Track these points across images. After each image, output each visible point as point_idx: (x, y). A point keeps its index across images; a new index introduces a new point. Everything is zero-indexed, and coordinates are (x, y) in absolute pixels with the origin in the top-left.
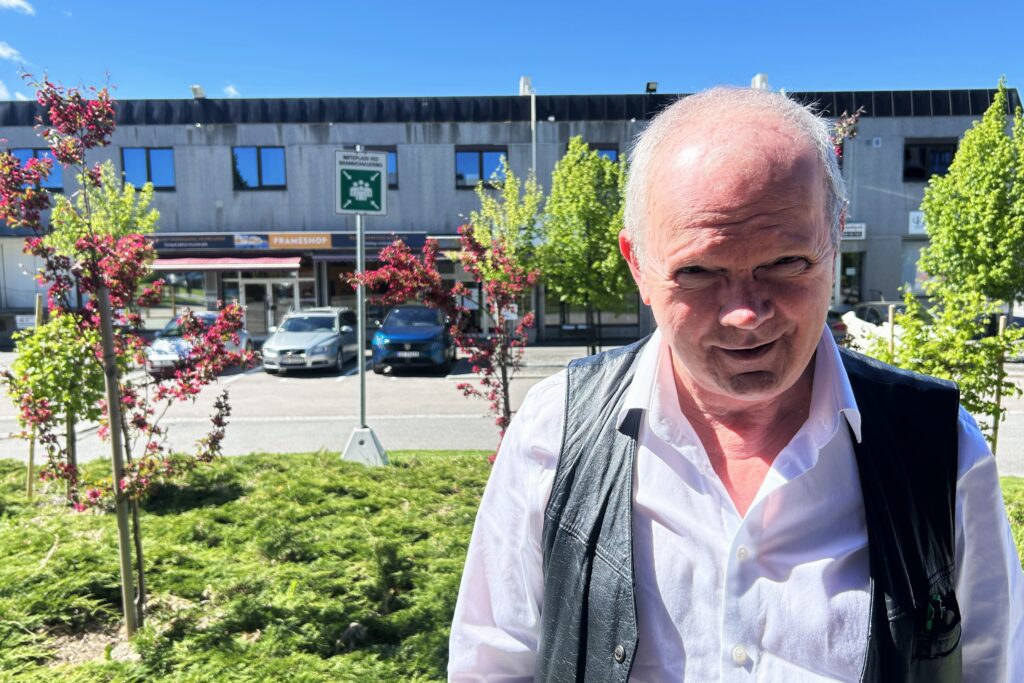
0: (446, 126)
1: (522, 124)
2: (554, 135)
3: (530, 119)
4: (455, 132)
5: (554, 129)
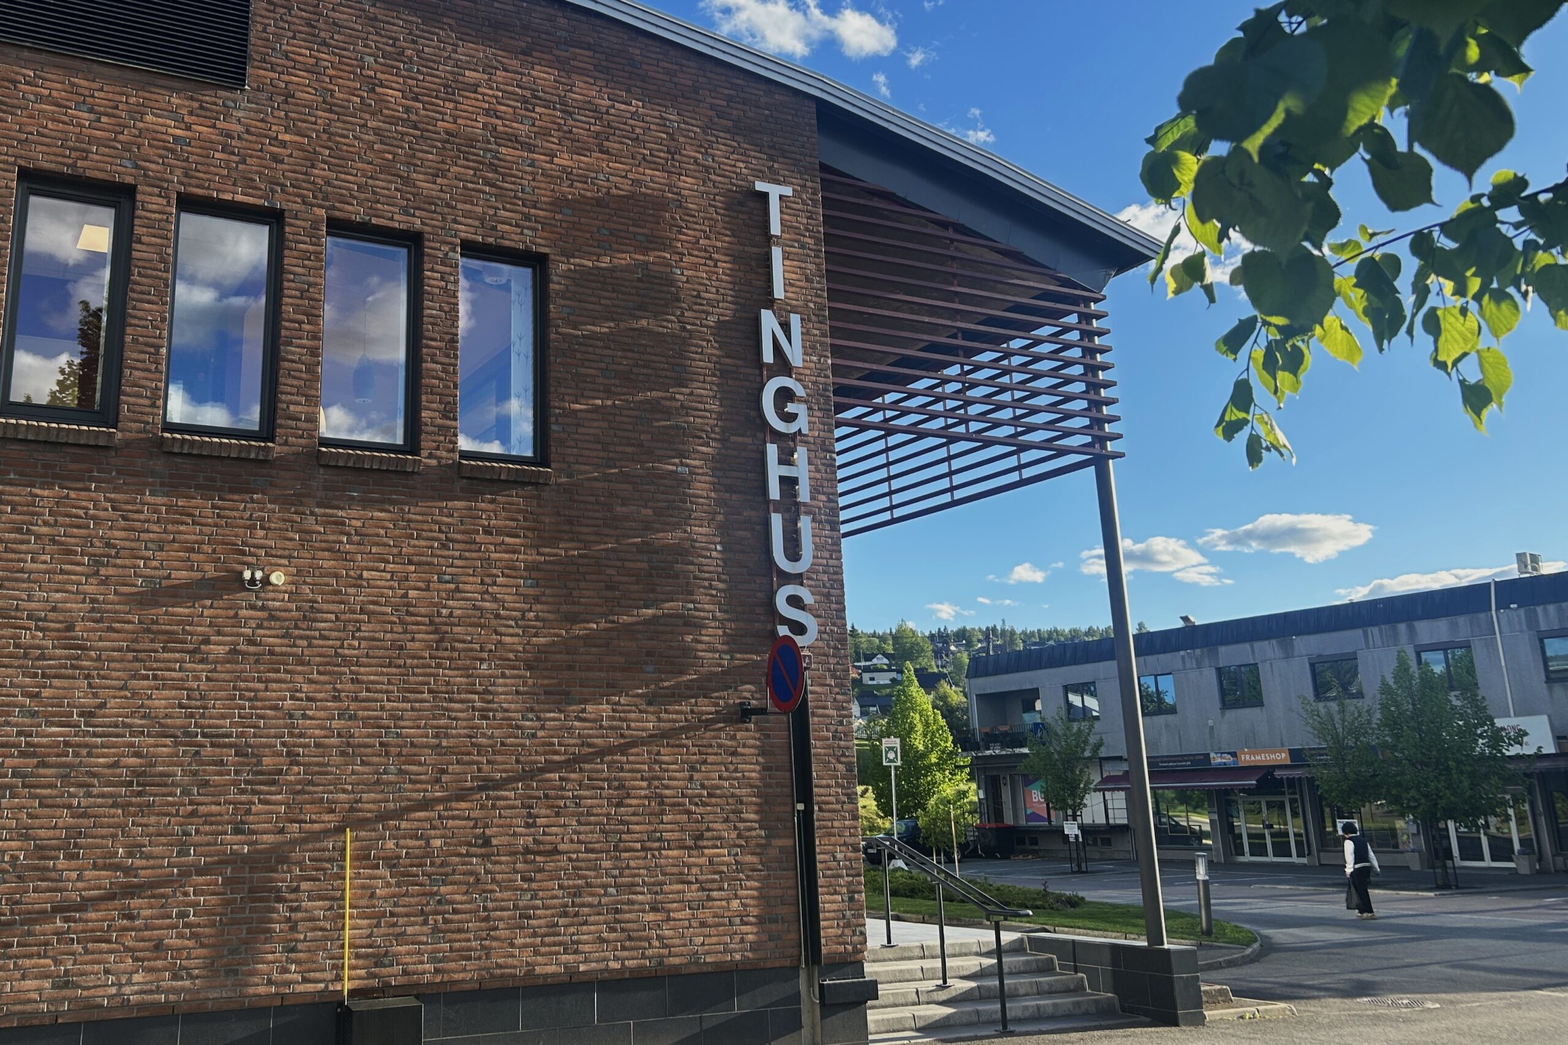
0: (1402, 627)
1: (1482, 616)
2: (1520, 623)
3: (1490, 610)
4: (1412, 632)
5: (1519, 617)
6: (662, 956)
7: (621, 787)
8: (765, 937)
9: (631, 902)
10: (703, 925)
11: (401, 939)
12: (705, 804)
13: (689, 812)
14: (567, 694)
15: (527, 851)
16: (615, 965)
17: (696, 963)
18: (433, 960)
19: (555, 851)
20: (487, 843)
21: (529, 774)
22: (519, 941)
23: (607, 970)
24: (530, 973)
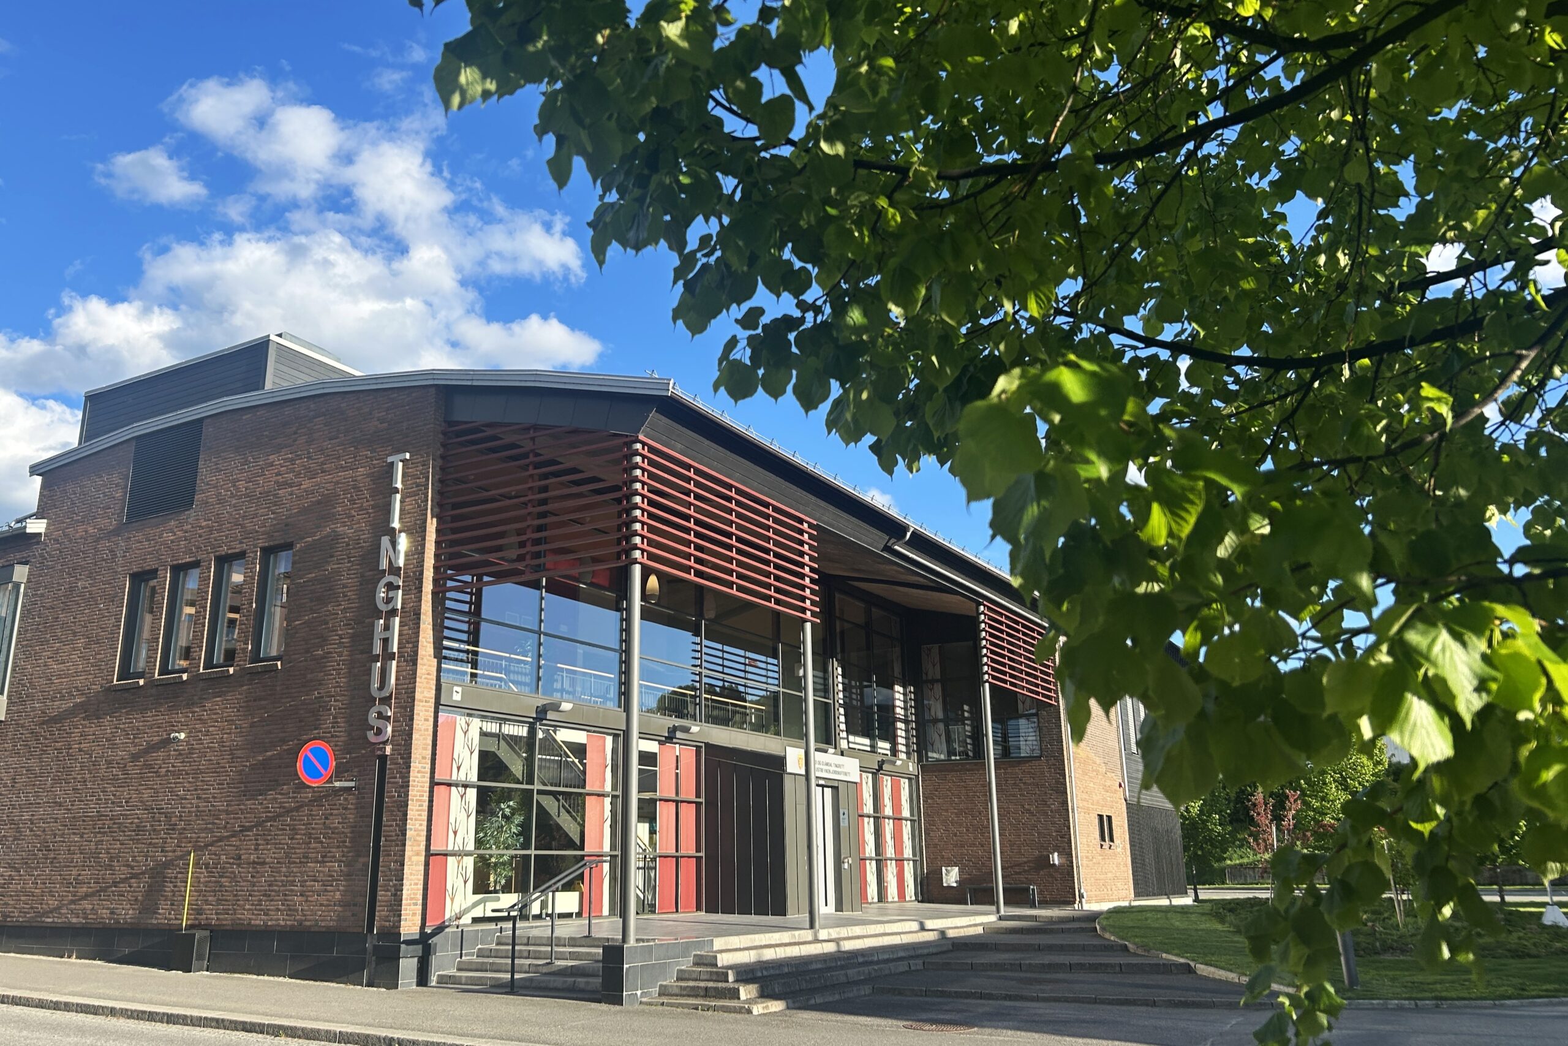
6: (302, 920)
7: (294, 829)
8: (349, 914)
9: (292, 891)
10: (321, 905)
11: (207, 902)
12: (330, 838)
13: (322, 842)
14: (276, 781)
15: (254, 862)
16: (282, 923)
17: (317, 925)
18: (217, 914)
19: (264, 863)
20: (240, 858)
21: (260, 824)
22: (247, 907)
23: (278, 925)
24: (249, 924)
